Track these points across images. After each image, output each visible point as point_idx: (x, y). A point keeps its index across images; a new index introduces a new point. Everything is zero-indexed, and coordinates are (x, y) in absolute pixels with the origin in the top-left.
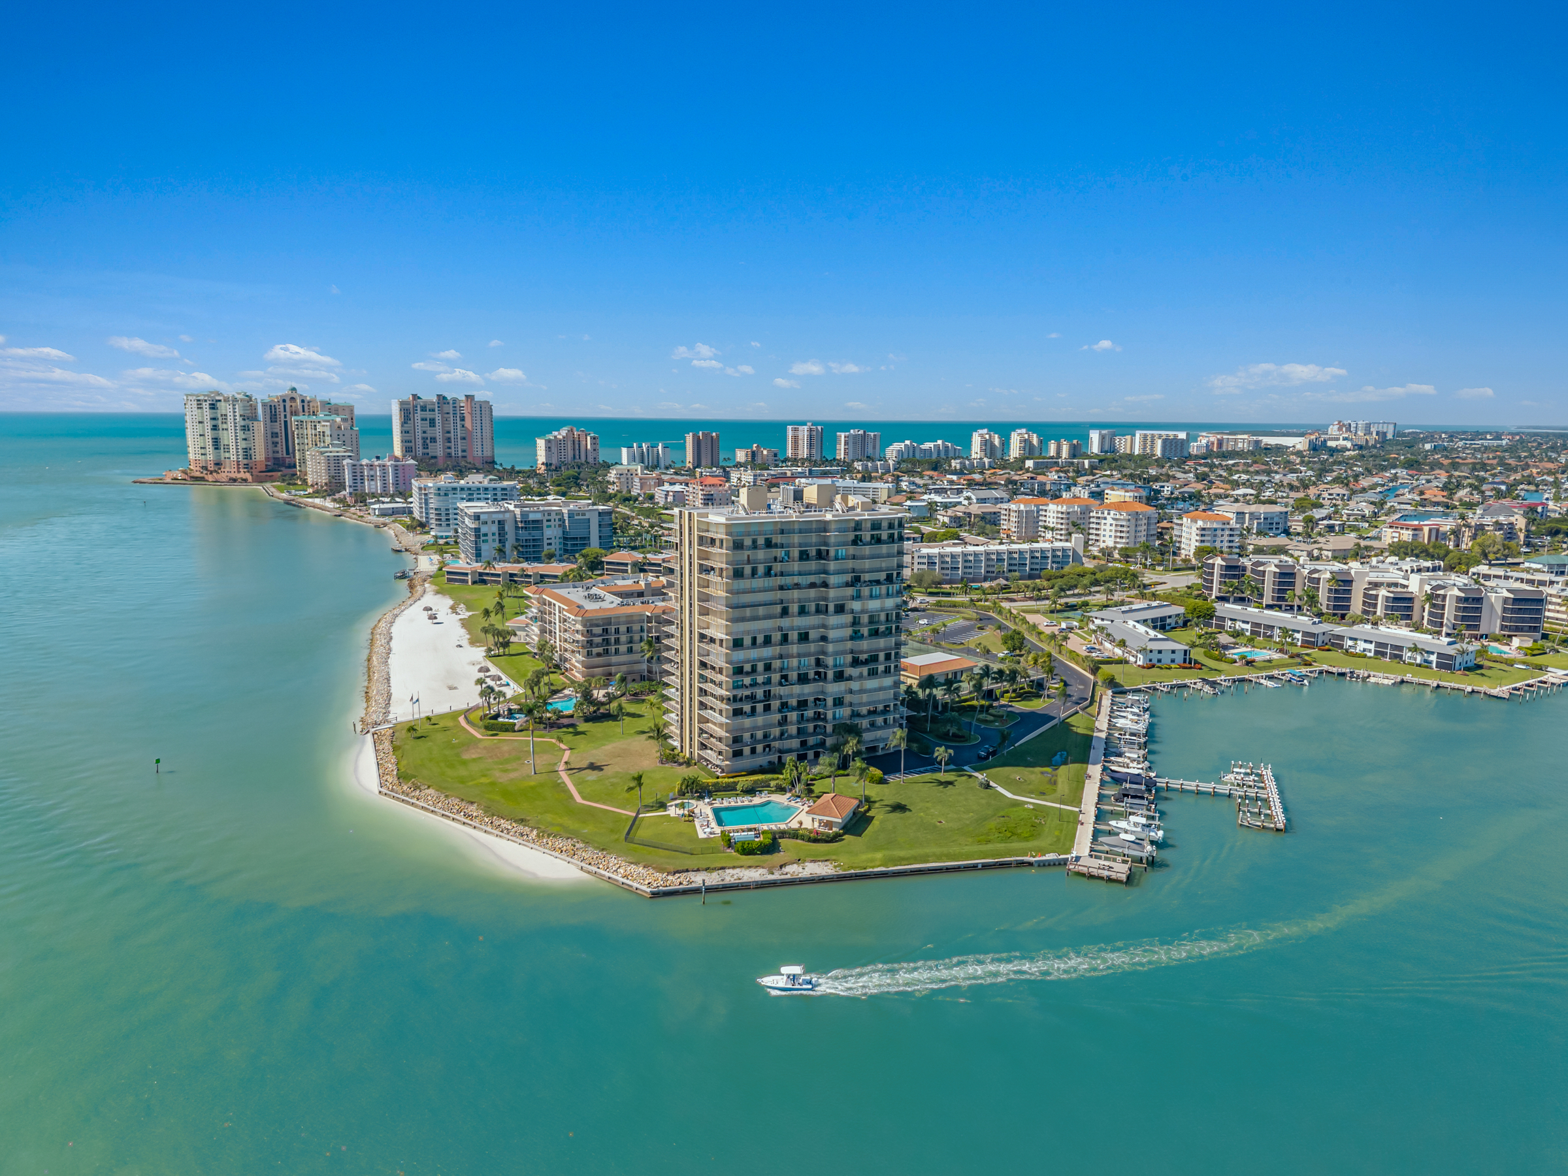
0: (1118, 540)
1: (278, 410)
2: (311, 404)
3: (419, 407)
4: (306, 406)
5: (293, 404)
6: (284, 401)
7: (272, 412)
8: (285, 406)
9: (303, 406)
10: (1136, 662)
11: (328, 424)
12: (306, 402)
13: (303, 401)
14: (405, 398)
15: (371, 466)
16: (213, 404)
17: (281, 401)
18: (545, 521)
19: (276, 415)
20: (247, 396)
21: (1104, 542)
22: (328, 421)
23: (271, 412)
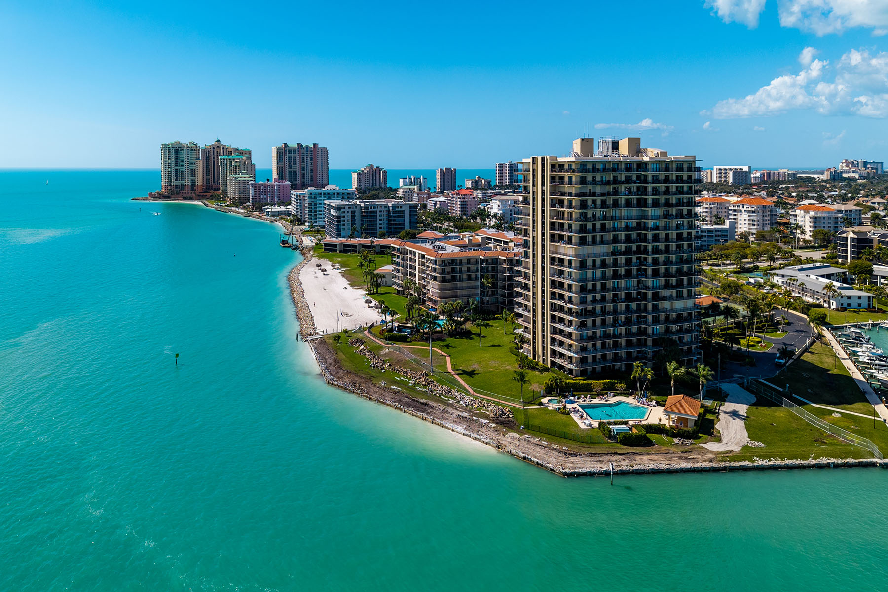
0: (752, 227)
1: (210, 154)
2: (228, 150)
3: (287, 151)
4: (227, 151)
5: (218, 151)
6: (214, 148)
7: (207, 153)
8: (214, 151)
9: (224, 151)
10: (829, 307)
11: (239, 161)
12: (225, 149)
13: (223, 148)
14: (280, 146)
15: (265, 185)
16: (177, 150)
17: (212, 149)
18: (378, 212)
19: (209, 157)
20: (195, 144)
21: (740, 228)
22: (239, 159)
23: (206, 155)
